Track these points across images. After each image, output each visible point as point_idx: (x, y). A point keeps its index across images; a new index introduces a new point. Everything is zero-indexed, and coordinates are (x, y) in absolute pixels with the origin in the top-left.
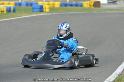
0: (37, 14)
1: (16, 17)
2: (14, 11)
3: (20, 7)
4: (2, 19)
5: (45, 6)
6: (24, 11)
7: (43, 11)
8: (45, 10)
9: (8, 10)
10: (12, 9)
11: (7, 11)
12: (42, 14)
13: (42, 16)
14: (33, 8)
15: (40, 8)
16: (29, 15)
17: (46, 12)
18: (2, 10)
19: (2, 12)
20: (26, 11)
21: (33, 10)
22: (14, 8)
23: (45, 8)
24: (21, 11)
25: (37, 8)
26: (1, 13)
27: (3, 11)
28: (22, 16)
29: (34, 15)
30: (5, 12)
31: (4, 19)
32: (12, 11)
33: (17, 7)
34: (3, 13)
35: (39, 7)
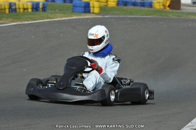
0: (80, 15)
1: (47, 18)
2: (44, 9)
3: (53, 3)
4: (24, 21)
5: (93, 4)
6: (60, 10)
7: (89, 12)
8: (93, 10)
9: (35, 7)
10: (41, 6)
11: (32, 9)
12: (87, 16)
13: (87, 19)
14: (74, 6)
15: (85, 7)
16: (67, 16)
17: (93, 13)
18: (25, 7)
19: (24, 9)
20: (62, 11)
21: (74, 9)
22: (43, 4)
23: (94, 7)
24: (55, 10)
25: (80, 7)
26: (24, 12)
27: (27, 9)
28: (57, 18)
29: (75, 18)
30: (30, 10)
31: (28, 21)
32: (41, 10)
33: (49, 3)
34: (26, 11)
35: (83, 5)
